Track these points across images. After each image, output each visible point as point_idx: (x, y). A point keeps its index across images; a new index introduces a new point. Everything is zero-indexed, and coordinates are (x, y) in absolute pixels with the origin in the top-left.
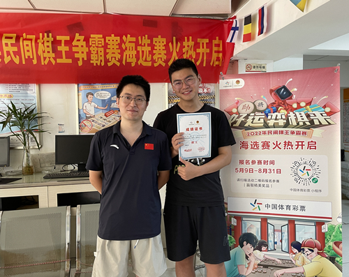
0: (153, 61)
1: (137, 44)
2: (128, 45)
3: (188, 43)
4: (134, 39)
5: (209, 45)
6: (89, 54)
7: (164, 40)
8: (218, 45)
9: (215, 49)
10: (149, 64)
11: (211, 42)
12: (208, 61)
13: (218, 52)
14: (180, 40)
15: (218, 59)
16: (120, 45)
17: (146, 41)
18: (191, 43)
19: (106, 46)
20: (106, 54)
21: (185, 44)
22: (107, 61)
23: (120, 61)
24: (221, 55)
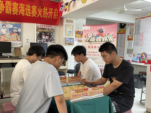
0: (31, 15)
1: (25, 7)
2: (21, 7)
3: (45, 9)
4: (24, 5)
5: (53, 11)
6: (5, 9)
7: (36, 7)
8: (56, 11)
9: (55, 12)
10: (30, 16)
11: (54, 10)
12: (53, 17)
13: (56, 14)
14: (42, 8)
15: (56, 16)
16: (18, 7)
17: (29, 6)
18: (46, 9)
19: (12, 7)
20: (12, 10)
21: (44, 9)
22: (12, 12)
23: (18, 13)
24: (57, 15)
